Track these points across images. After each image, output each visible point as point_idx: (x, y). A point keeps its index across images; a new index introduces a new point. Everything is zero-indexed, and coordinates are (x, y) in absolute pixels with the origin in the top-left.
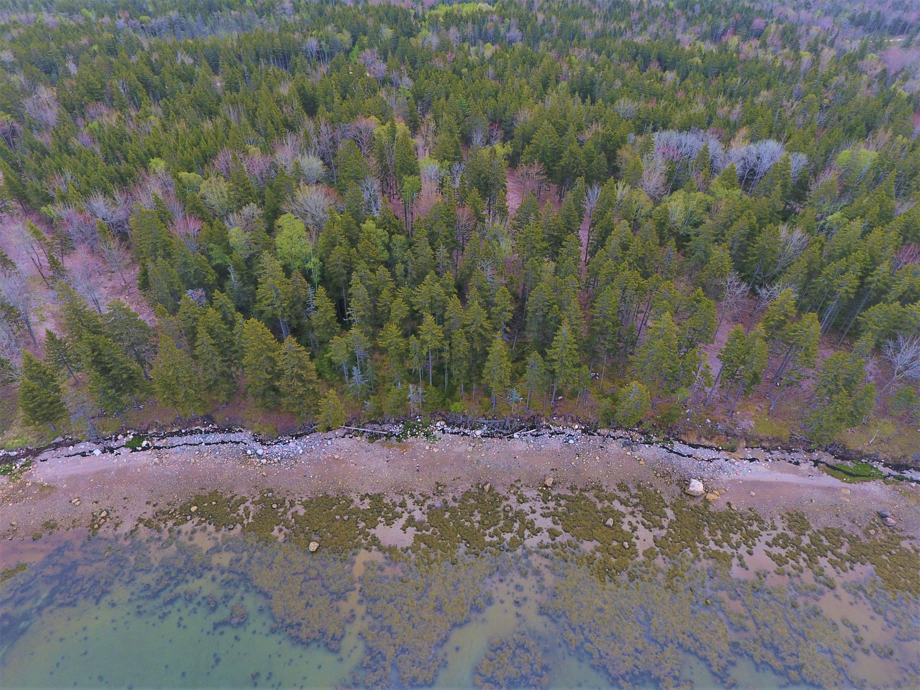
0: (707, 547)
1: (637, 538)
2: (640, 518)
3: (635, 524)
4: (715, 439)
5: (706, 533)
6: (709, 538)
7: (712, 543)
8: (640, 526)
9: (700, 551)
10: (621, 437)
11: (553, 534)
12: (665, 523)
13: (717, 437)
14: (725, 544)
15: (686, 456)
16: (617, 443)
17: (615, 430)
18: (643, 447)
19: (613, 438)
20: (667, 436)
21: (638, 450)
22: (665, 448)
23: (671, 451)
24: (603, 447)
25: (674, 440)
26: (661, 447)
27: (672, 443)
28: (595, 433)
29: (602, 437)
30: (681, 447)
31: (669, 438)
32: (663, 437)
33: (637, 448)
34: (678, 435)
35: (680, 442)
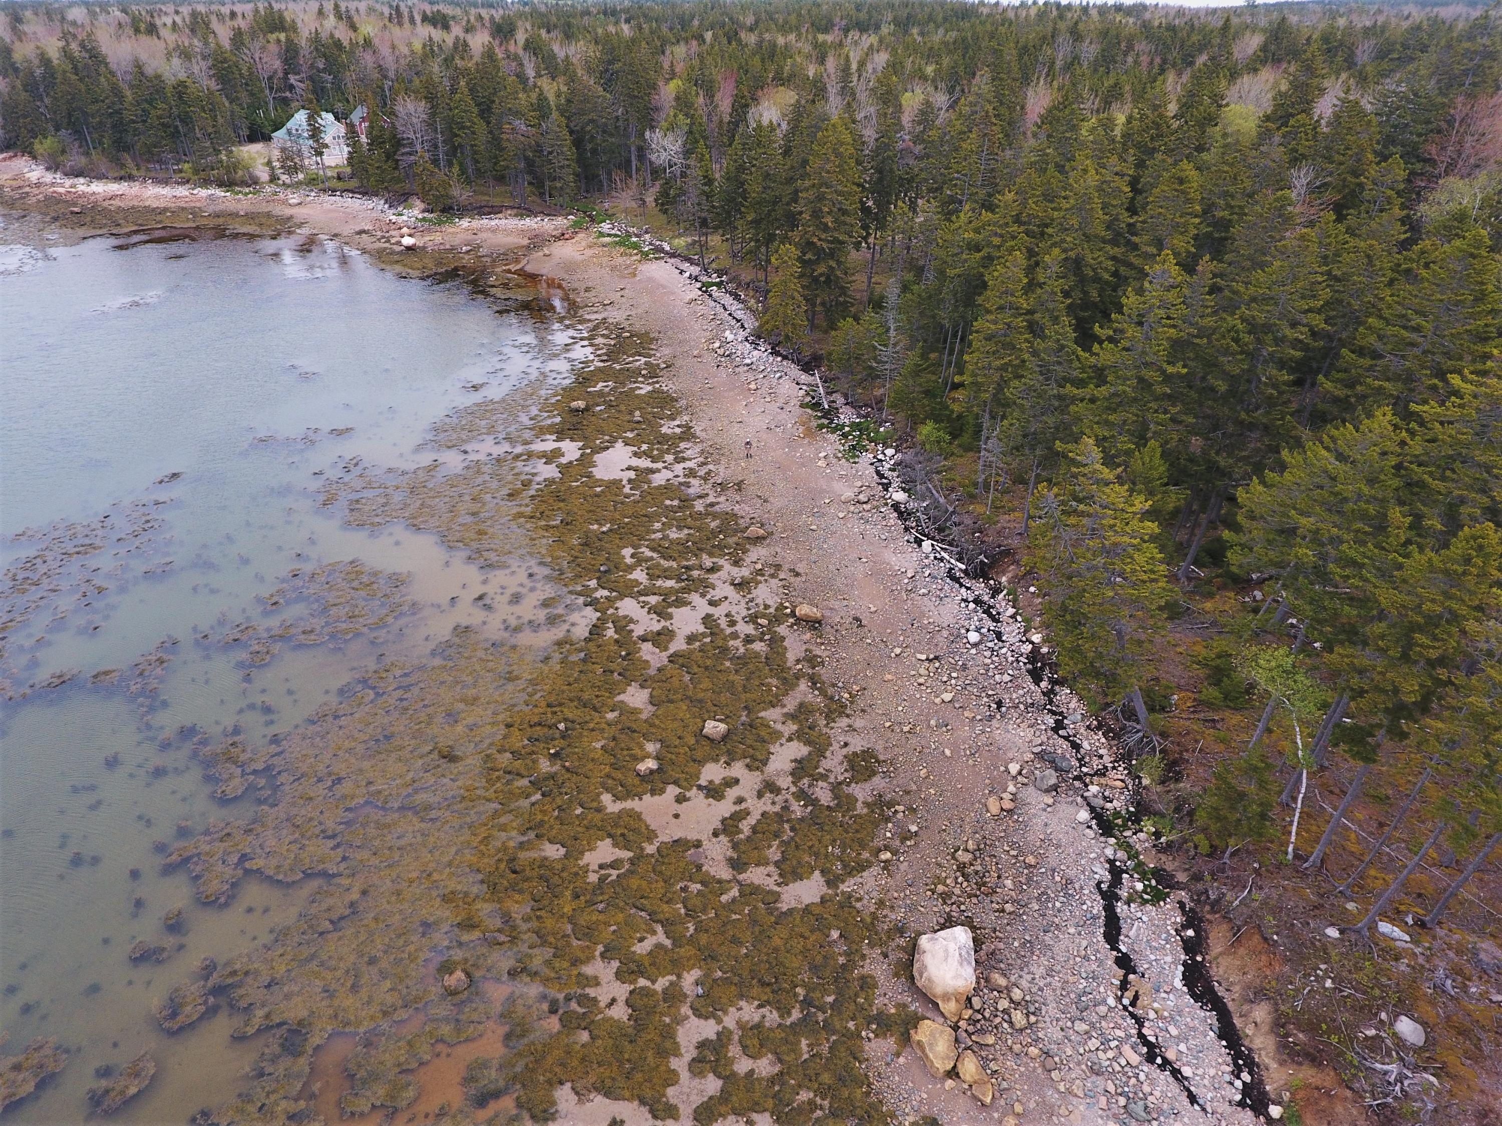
0: (685, 1010)
1: (681, 799)
2: (757, 807)
3: (732, 793)
4: (1307, 1074)
5: (749, 1012)
6: (730, 1021)
7: (709, 1029)
8: (725, 808)
9: (661, 983)
10: (1076, 747)
11: (660, 638)
12: (756, 875)
13: (1324, 1078)
14: (712, 1085)
15: (1114, 948)
16: (1044, 738)
17: (1099, 727)
18: (1071, 809)
19: (1059, 726)
20: (1182, 877)
21: (1047, 791)
22: (1116, 873)
23: (1109, 897)
24: (999, 704)
25: (1182, 905)
26: (1111, 862)
27: (1158, 897)
28: (1043, 684)
29: (1043, 700)
30: (1157, 930)
31: (1178, 886)
32: (1169, 866)
33: (1055, 788)
34: (1213, 911)
35: (1185, 927)
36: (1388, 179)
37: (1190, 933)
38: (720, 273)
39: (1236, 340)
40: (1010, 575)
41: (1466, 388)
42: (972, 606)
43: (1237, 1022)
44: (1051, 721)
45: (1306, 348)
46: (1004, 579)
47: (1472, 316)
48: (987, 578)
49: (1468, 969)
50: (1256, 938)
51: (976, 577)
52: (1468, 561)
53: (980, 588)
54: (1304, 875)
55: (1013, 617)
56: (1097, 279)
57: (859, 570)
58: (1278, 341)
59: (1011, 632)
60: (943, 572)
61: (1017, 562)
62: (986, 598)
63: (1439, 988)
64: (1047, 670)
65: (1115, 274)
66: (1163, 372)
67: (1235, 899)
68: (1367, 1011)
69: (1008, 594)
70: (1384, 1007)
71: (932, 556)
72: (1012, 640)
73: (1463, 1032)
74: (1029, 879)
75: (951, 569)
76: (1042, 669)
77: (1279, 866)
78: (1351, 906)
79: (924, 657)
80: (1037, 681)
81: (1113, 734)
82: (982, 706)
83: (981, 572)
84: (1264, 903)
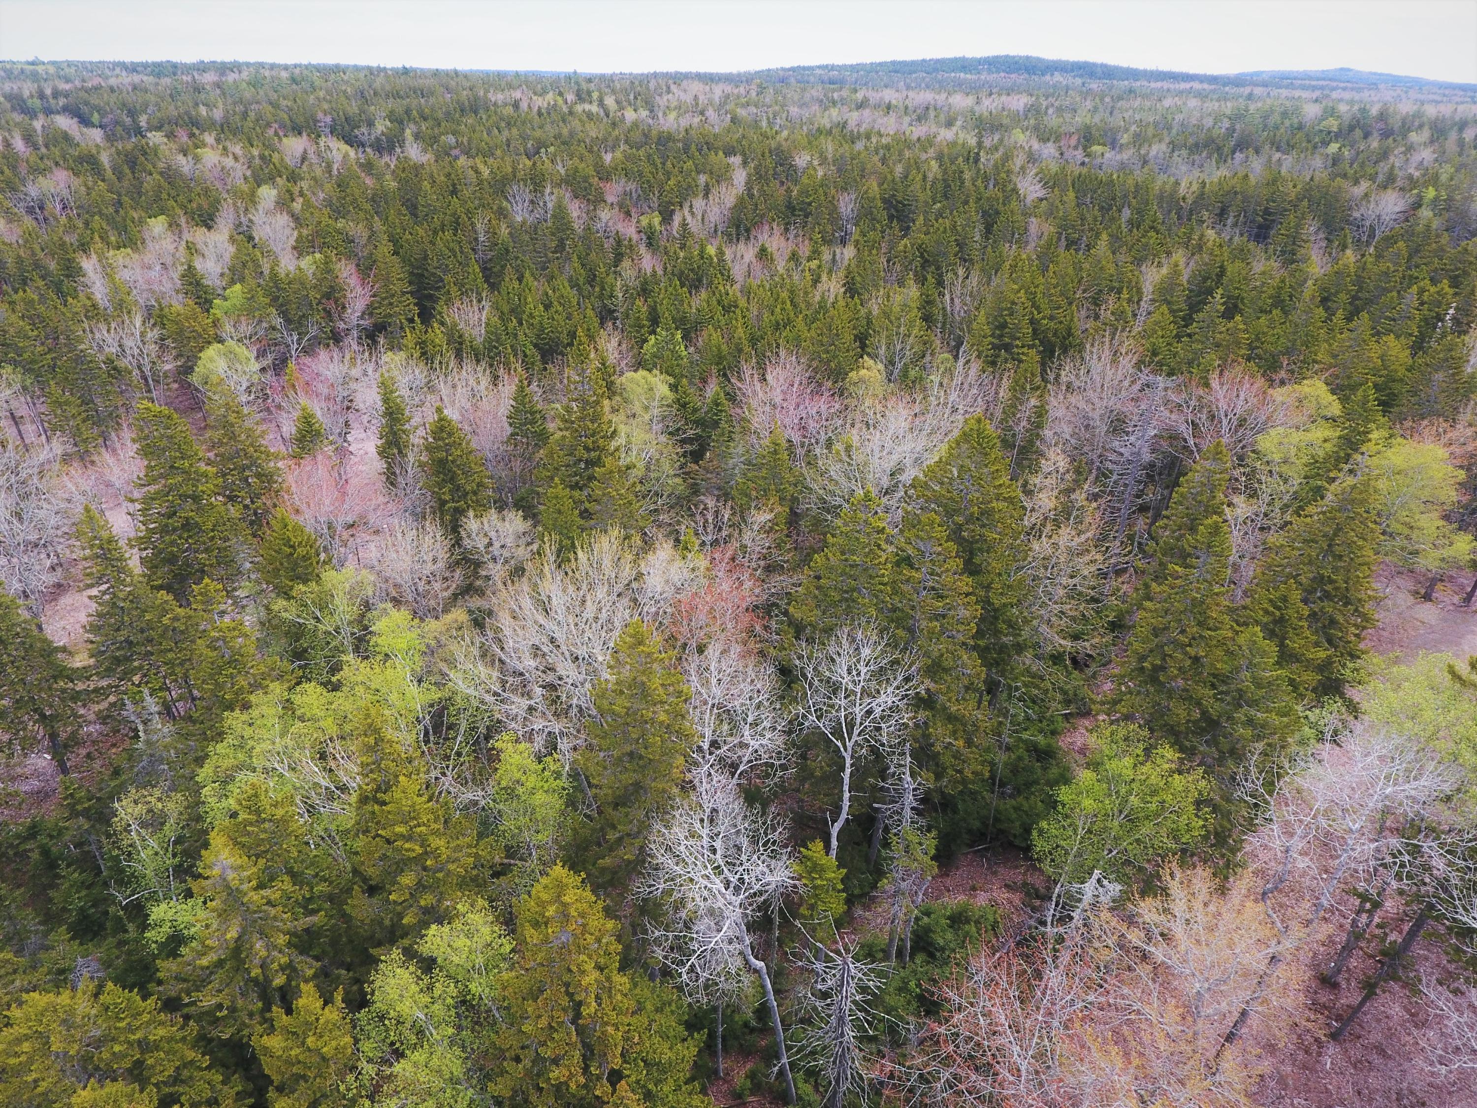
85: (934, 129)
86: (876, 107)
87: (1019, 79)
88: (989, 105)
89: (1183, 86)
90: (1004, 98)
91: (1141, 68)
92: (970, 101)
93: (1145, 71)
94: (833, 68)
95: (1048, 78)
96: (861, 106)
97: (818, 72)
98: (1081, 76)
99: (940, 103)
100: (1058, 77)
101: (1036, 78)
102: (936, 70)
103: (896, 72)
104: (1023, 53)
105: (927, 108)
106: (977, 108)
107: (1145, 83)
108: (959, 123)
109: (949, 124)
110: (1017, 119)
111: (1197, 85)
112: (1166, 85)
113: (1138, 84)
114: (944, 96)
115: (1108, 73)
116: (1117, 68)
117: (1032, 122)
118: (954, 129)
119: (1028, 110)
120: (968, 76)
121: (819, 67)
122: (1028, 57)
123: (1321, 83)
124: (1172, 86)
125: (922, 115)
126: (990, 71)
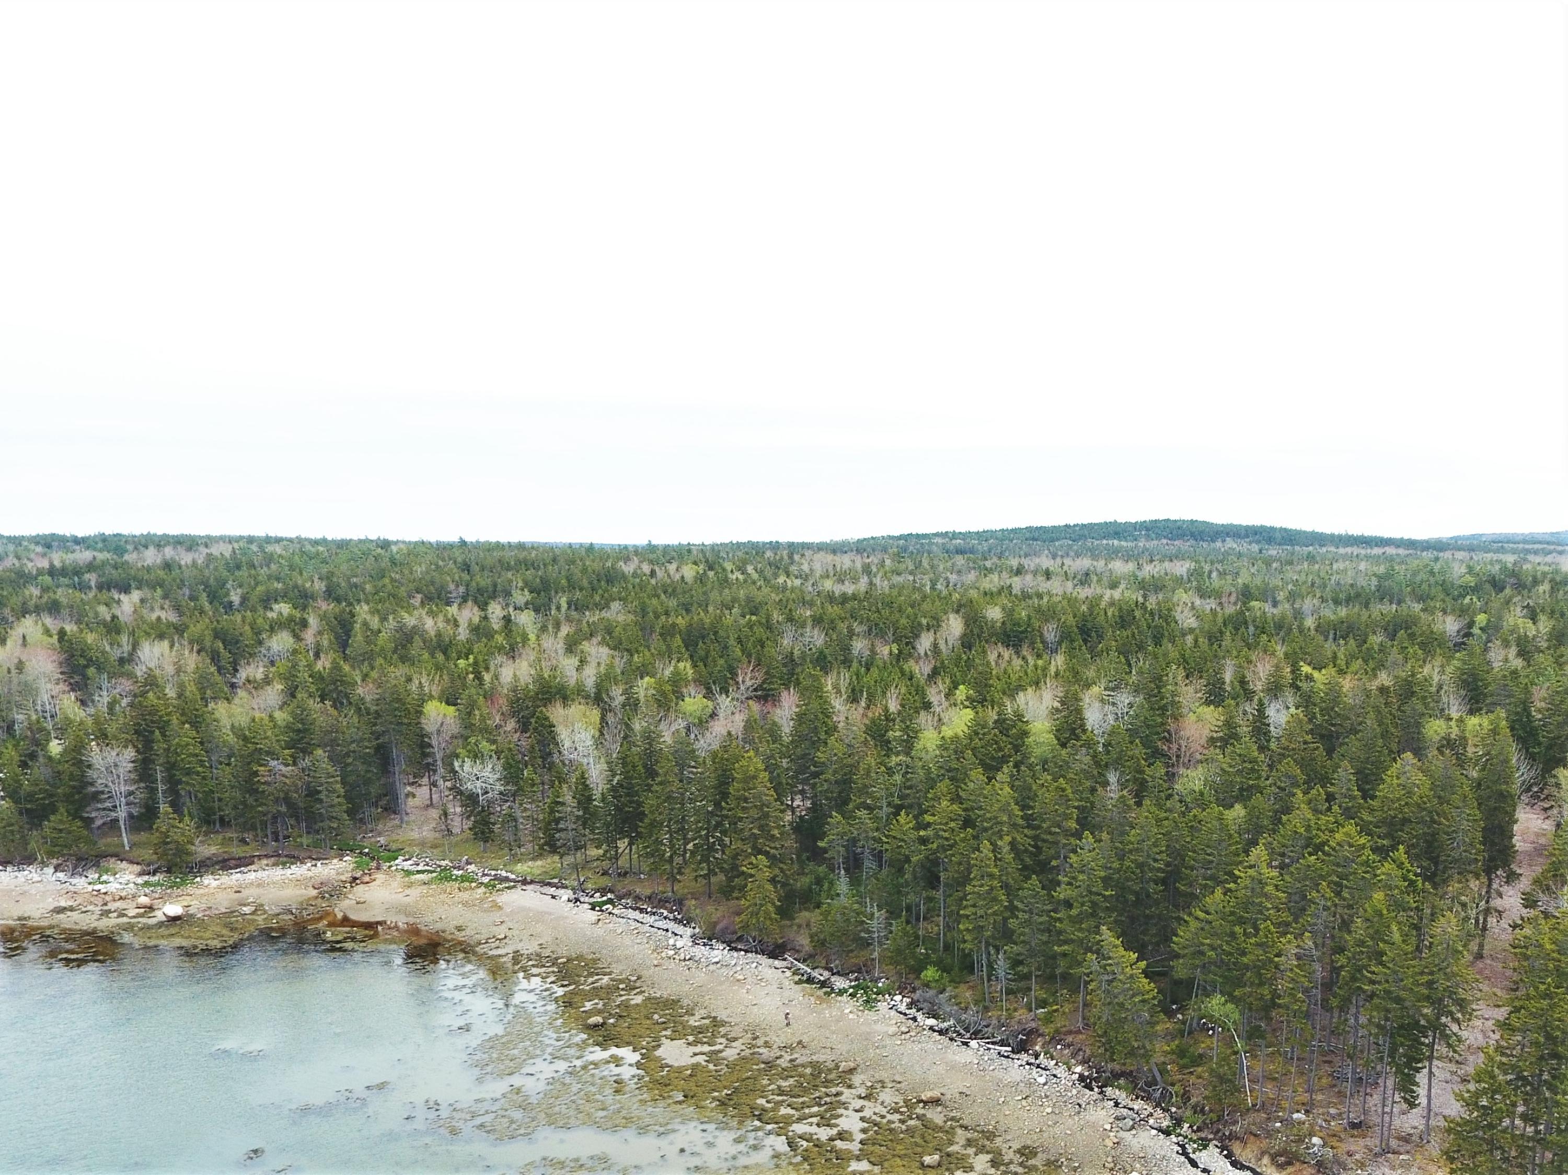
10: (1131, 1109)
11: (843, 1136)
15: (1198, 1167)
16: (1112, 1112)
17: (1137, 1098)
18: (1146, 1132)
19: (1117, 1104)
20: (1211, 1136)
21: (1130, 1130)
22: (1183, 1147)
23: (1185, 1153)
24: (1080, 1105)
25: (1217, 1146)
26: (1178, 1144)
27: (1205, 1147)
28: (1096, 1089)
29: (1100, 1097)
30: (1212, 1156)
31: (1211, 1140)
32: (1203, 1135)
33: (1133, 1128)
34: (1230, 1140)
35: (1222, 1152)
36: (1158, 775)
37: (1225, 1152)
38: (603, 891)
39: (1133, 873)
40: (1040, 1044)
41: (1242, 875)
42: (1027, 1067)
43: (1259, 1170)
44: (1112, 1103)
45: (1163, 871)
46: (1037, 1048)
47: (1230, 845)
48: (1026, 1051)
49: (1328, 1118)
50: (1252, 1137)
51: (1019, 1052)
52: (1267, 937)
53: (1024, 1057)
54: (1258, 1111)
55: (1056, 1064)
56: (1026, 851)
57: (941, 1069)
58: (1151, 870)
59: (1061, 1071)
60: (995, 1056)
61: (1042, 1035)
62: (1033, 1061)
63: (1321, 1126)
64: (1094, 1083)
65: (1035, 846)
66: (1104, 896)
67: (1237, 1128)
68: (1300, 1141)
69: (1045, 1054)
70: (1305, 1137)
71: (982, 1049)
72: (1064, 1076)
73: (1334, 1135)
74: (1146, 1162)
75: (999, 1053)
76: (1090, 1082)
77: (1248, 1110)
78: (1280, 1114)
79: (1020, 1098)
80: (1092, 1089)
81: (1147, 1098)
82: (1071, 1109)
83: (1021, 1048)
84: (1249, 1124)
85: (1099, 591)
86: (1035, 573)
87: (1185, 545)
88: (1149, 570)
89: (1377, 551)
90: (1167, 564)
91: (1328, 532)
92: (1131, 566)
93: (1332, 535)
94: (954, 535)
95: (1219, 544)
96: (1019, 572)
97: (940, 540)
98: (1258, 542)
99: (1099, 570)
100: (1230, 543)
101: (1205, 545)
102: (1082, 537)
103: (1034, 539)
104: (1187, 517)
105: (1087, 574)
106: (1138, 573)
107: (1333, 549)
108: (1122, 586)
109: (1114, 586)
110: (1179, 581)
111: (1391, 551)
112: (1355, 550)
113: (1324, 549)
114: (1102, 563)
115: (1290, 537)
116: (1299, 533)
117: (1194, 583)
118: (1119, 590)
119: (1191, 574)
120: (1123, 543)
121: (937, 535)
122: (1192, 522)
123: (1536, 546)
124: (1363, 552)
125: (1085, 579)
126: (1148, 537)
